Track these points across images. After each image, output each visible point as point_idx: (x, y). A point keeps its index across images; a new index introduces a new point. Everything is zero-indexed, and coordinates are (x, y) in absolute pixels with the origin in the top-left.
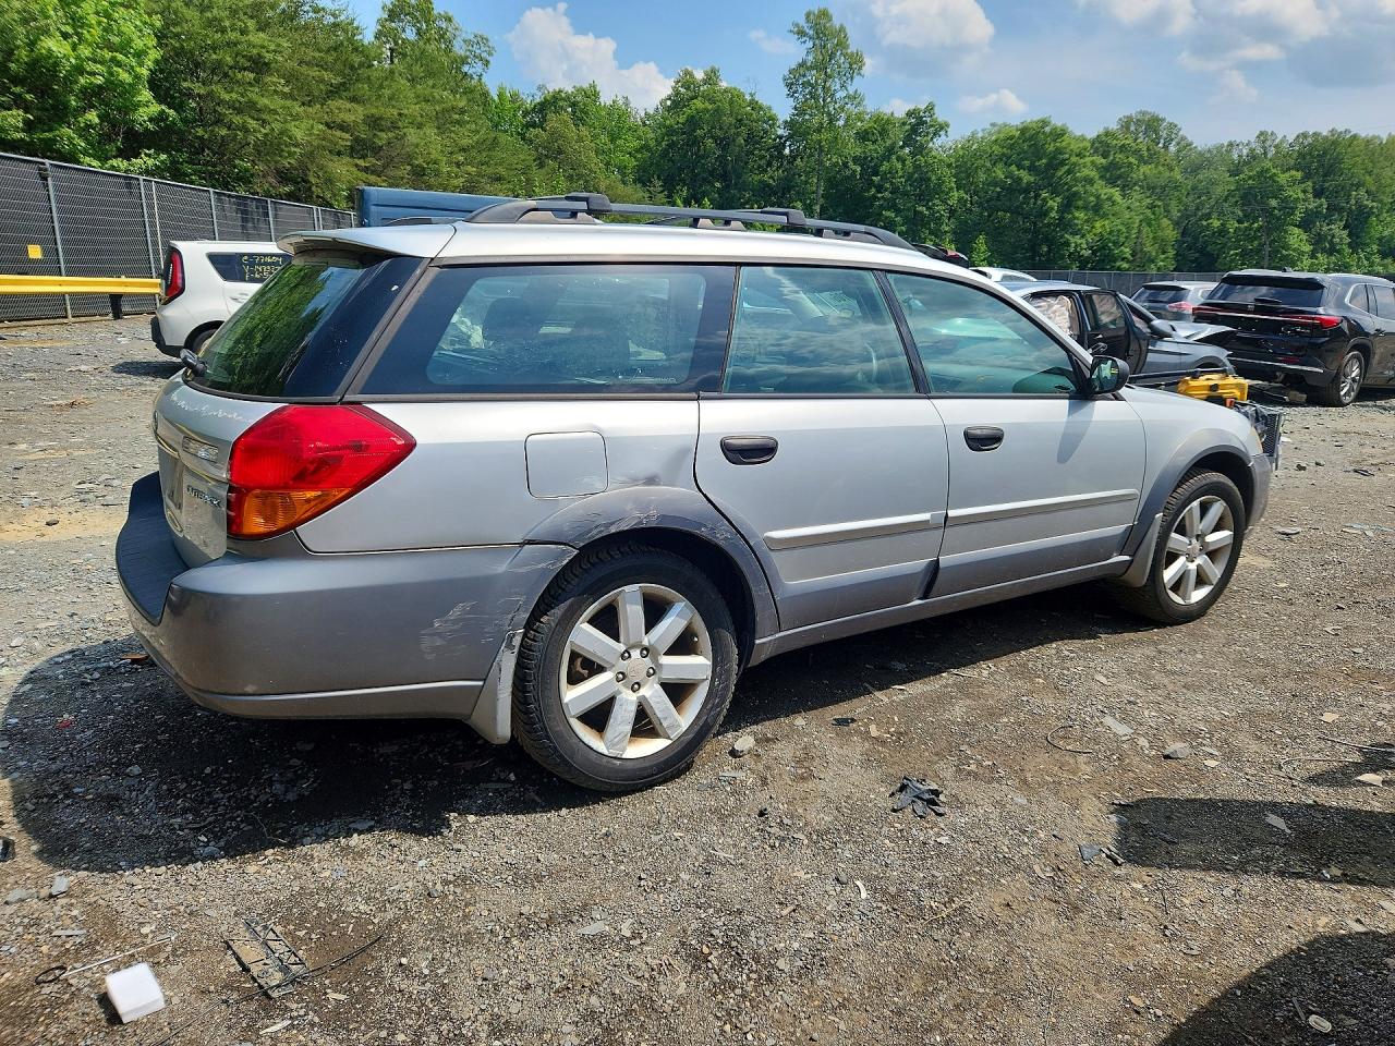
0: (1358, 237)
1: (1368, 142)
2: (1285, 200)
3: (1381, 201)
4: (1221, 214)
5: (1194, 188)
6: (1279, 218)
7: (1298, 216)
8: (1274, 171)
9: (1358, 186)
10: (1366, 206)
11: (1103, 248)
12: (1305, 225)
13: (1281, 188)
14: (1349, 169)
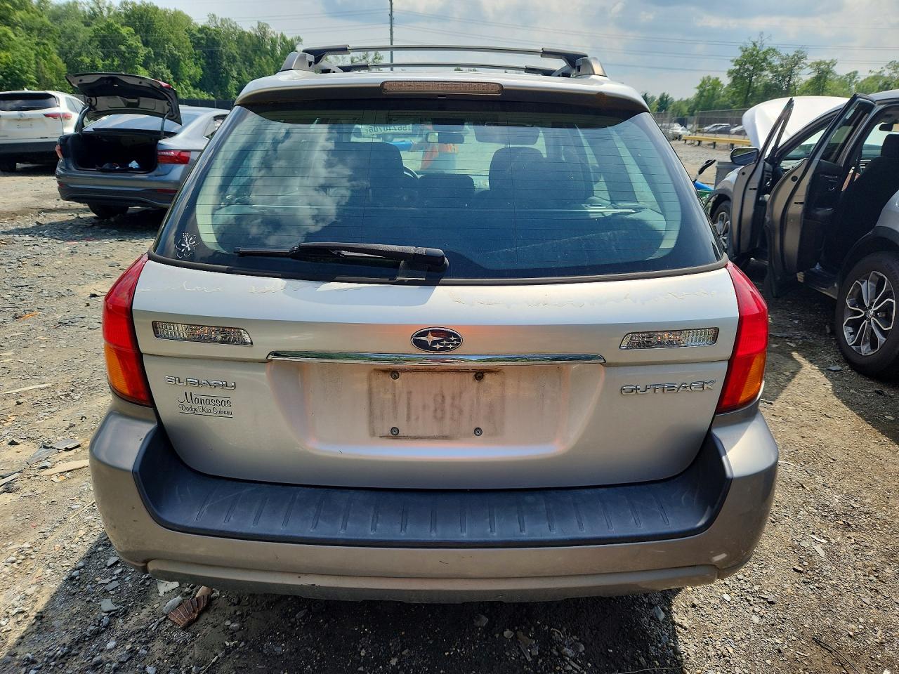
0: (177, 75)
1: (165, 12)
2: (129, 47)
3: (183, 52)
4: (89, 53)
5: (63, 32)
6: (129, 59)
7: (141, 59)
8: (116, 25)
9: (168, 40)
10: (176, 55)
11: (12, 74)
12: (145, 65)
13: (124, 38)
14: (160, 29)
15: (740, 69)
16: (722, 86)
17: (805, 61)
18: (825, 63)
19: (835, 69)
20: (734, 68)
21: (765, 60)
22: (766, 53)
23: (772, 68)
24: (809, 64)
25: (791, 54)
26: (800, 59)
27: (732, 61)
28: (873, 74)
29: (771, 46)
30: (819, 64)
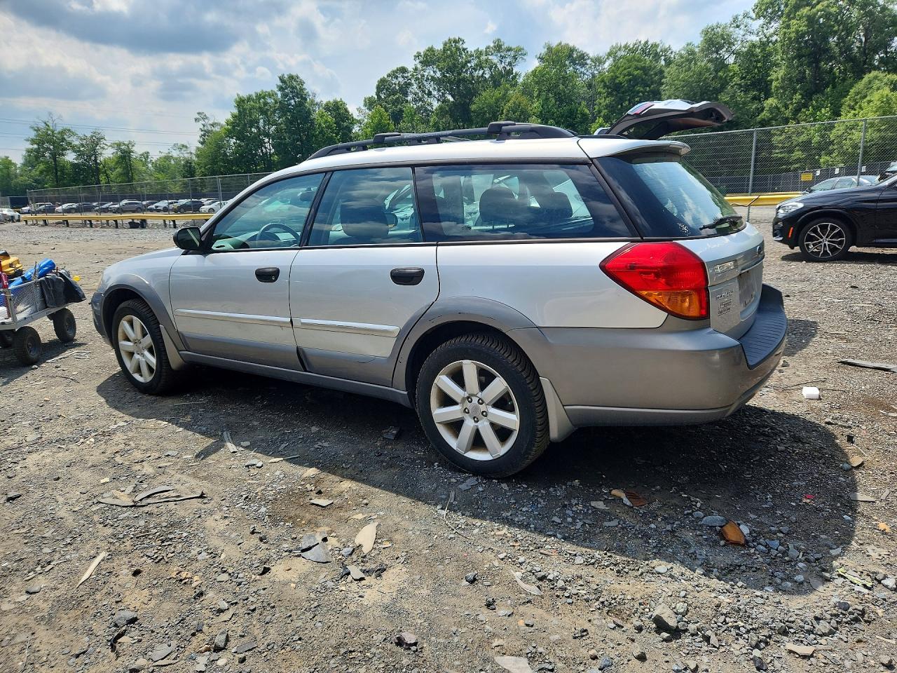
15: (39, 148)
16: (15, 165)
17: (105, 142)
18: (124, 144)
19: (134, 149)
20: (31, 147)
21: (63, 139)
22: (62, 133)
23: (74, 149)
24: (109, 144)
25: (89, 135)
26: (99, 139)
27: (27, 140)
28: (163, 155)
29: (65, 127)
30: (119, 145)
